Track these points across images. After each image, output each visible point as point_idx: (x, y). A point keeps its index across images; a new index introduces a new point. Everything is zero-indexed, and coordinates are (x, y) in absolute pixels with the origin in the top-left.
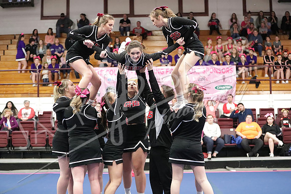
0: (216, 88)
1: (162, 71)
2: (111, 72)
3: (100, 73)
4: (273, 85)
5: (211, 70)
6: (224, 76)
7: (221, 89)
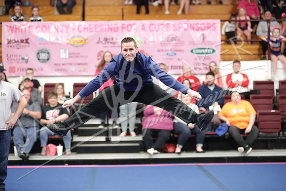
0: (192, 51)
1: (116, 26)
2: (44, 29)
3: (27, 29)
5: (185, 26)
6: (203, 35)
7: (199, 53)
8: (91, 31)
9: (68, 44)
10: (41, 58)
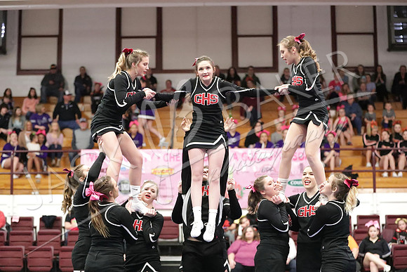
0: (289, 183)
4: (378, 180)
6: (301, 165)
7: (297, 185)
8: (177, 160)
9: (152, 174)
10: (122, 189)
